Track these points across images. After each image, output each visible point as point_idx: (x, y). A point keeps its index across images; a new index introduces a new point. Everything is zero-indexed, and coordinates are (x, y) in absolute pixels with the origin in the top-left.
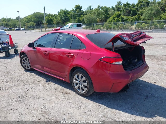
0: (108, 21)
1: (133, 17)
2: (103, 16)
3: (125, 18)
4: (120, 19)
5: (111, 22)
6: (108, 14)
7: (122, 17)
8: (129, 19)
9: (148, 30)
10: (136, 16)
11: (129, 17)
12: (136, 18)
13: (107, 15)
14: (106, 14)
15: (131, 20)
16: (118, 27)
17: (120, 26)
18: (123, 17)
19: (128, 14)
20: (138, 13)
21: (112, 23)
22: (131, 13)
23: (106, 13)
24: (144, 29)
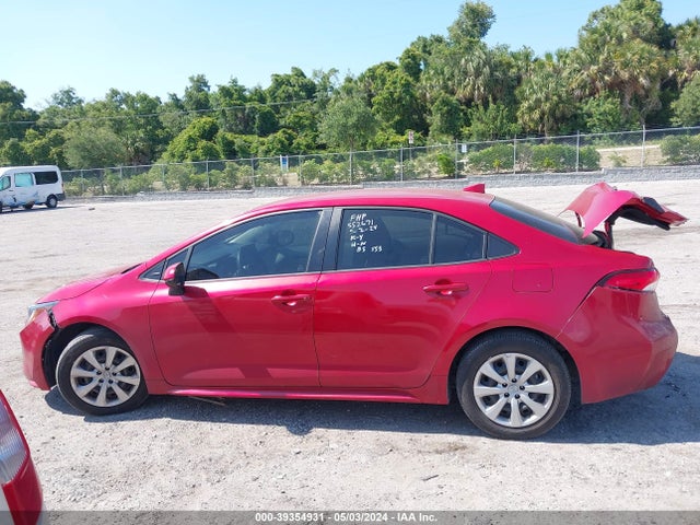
0: (165, 155)
1: (270, 137)
2: (142, 135)
3: (239, 140)
4: (218, 147)
5: (183, 157)
6: (159, 125)
7: (224, 138)
8: (255, 145)
9: (344, 183)
10: (279, 134)
11: (254, 139)
12: (281, 142)
13: (155, 128)
14: (149, 128)
15: (264, 148)
16: (232, 177)
17: (239, 174)
18: (229, 136)
19: (246, 127)
20: (282, 122)
21: (188, 161)
22: (257, 121)
23: (148, 123)
24: (331, 184)
